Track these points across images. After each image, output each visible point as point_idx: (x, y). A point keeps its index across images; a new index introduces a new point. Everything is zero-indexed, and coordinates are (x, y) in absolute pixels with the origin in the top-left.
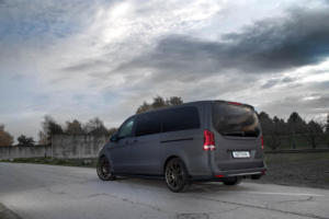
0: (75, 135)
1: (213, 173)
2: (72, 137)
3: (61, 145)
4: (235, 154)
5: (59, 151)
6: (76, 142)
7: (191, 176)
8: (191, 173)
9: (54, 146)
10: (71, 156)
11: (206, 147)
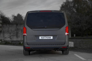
0: (17, 25)
2: (15, 25)
3: (8, 32)
5: (7, 35)
6: (17, 30)
9: (4, 33)
10: (15, 39)
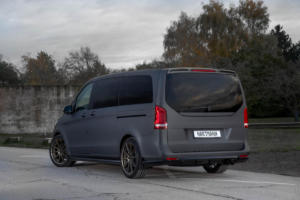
1: (164, 155)
4: (196, 134)
7: (143, 159)
8: (144, 156)
11: (158, 125)
